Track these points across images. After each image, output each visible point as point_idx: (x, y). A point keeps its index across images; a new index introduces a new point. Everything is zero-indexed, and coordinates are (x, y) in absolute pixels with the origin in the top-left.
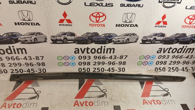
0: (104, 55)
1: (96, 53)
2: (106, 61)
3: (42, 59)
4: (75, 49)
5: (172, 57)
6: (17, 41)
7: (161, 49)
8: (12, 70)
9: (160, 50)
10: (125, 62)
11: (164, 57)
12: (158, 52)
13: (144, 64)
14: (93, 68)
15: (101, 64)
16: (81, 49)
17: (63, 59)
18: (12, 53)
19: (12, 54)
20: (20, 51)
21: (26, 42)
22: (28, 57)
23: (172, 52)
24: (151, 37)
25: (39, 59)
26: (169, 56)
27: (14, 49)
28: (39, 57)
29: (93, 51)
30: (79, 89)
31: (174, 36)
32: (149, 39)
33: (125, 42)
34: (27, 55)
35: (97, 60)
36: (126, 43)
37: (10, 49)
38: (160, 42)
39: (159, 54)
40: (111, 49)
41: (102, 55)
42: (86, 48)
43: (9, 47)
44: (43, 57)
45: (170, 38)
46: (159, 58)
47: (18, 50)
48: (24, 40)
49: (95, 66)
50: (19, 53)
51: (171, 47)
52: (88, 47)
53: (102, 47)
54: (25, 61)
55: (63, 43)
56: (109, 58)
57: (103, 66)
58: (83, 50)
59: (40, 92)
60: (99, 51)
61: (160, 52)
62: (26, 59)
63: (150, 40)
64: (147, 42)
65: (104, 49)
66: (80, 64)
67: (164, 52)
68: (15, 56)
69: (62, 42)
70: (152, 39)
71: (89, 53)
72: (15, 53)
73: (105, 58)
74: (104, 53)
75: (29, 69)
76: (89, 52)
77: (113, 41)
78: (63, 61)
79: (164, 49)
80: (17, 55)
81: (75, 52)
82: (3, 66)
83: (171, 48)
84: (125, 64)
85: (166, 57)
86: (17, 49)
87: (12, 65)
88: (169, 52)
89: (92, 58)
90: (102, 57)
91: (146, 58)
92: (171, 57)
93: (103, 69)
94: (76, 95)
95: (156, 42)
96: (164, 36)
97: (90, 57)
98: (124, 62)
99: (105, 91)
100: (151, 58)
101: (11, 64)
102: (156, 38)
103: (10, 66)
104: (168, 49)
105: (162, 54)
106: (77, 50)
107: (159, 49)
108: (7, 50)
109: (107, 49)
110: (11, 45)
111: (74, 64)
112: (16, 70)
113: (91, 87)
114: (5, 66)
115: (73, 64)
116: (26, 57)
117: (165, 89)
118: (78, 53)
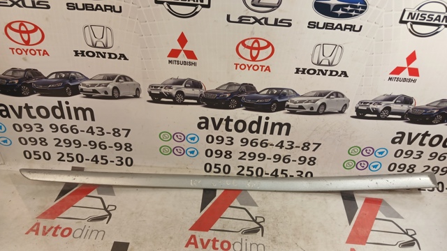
0: (265, 137)
1: (247, 131)
2: (270, 152)
3: (126, 136)
4: (201, 118)
5: (431, 156)
6: (75, 91)
7: (403, 134)
8: (61, 155)
9: (400, 135)
10: (315, 159)
11: (409, 154)
12: (393, 142)
13: (359, 166)
14: (239, 167)
15: (257, 158)
16: (213, 119)
17: (172, 139)
18: (63, 116)
19: (64, 118)
20: (80, 112)
21: (94, 95)
22: (97, 128)
23: (431, 144)
24: (379, 104)
25: (120, 135)
26: (422, 152)
27: (68, 109)
28: (121, 130)
29: (240, 126)
30: (201, 210)
31: (435, 104)
32: (373, 109)
33: (315, 110)
34: (94, 125)
35: (248, 149)
36: (317, 113)
37: (61, 108)
38: (400, 117)
39: (398, 146)
40: (281, 125)
41: (260, 137)
42: (225, 118)
43: (60, 103)
44: (129, 130)
45: (427, 110)
46: (395, 156)
47: (76, 110)
48: (91, 89)
49: (242, 163)
50: (77, 118)
51: (427, 132)
52: (228, 117)
53: (260, 118)
54: (90, 137)
55: (175, 103)
56: (277, 146)
57: (261, 164)
58: (217, 123)
59: (114, 208)
60: (254, 127)
61: (400, 142)
62: (93, 133)
63: (376, 111)
64: (367, 115)
65: (266, 124)
66: (209, 153)
67: (410, 142)
68: (69, 123)
69: (172, 100)
70: (380, 108)
71: (231, 130)
72: (70, 117)
73: (267, 144)
74: (265, 132)
75: (96, 156)
76: (230, 128)
77: (288, 106)
78: (173, 144)
79: (410, 134)
80: (74, 121)
81: (199, 125)
82: (44, 143)
83: (427, 134)
84: (314, 163)
85: (414, 155)
86: (75, 108)
87: (62, 143)
88: (421, 144)
89: (237, 142)
90: (259, 142)
91: (364, 153)
92: (426, 156)
93: (260, 170)
94: (194, 223)
95: (390, 116)
96: (411, 103)
97: (232, 139)
98: (313, 159)
99: (262, 220)
100: (377, 154)
101: (60, 141)
102: (391, 106)
103: (57, 145)
104: (419, 135)
105: (404, 146)
106: (204, 120)
107: (398, 133)
108: (54, 108)
109: (274, 125)
110: (63, 100)
111: (196, 153)
112: (68, 154)
113: (229, 208)
114: (47, 144)
115: (192, 152)
116: (91, 128)
117: (407, 230)
118: (207, 127)
